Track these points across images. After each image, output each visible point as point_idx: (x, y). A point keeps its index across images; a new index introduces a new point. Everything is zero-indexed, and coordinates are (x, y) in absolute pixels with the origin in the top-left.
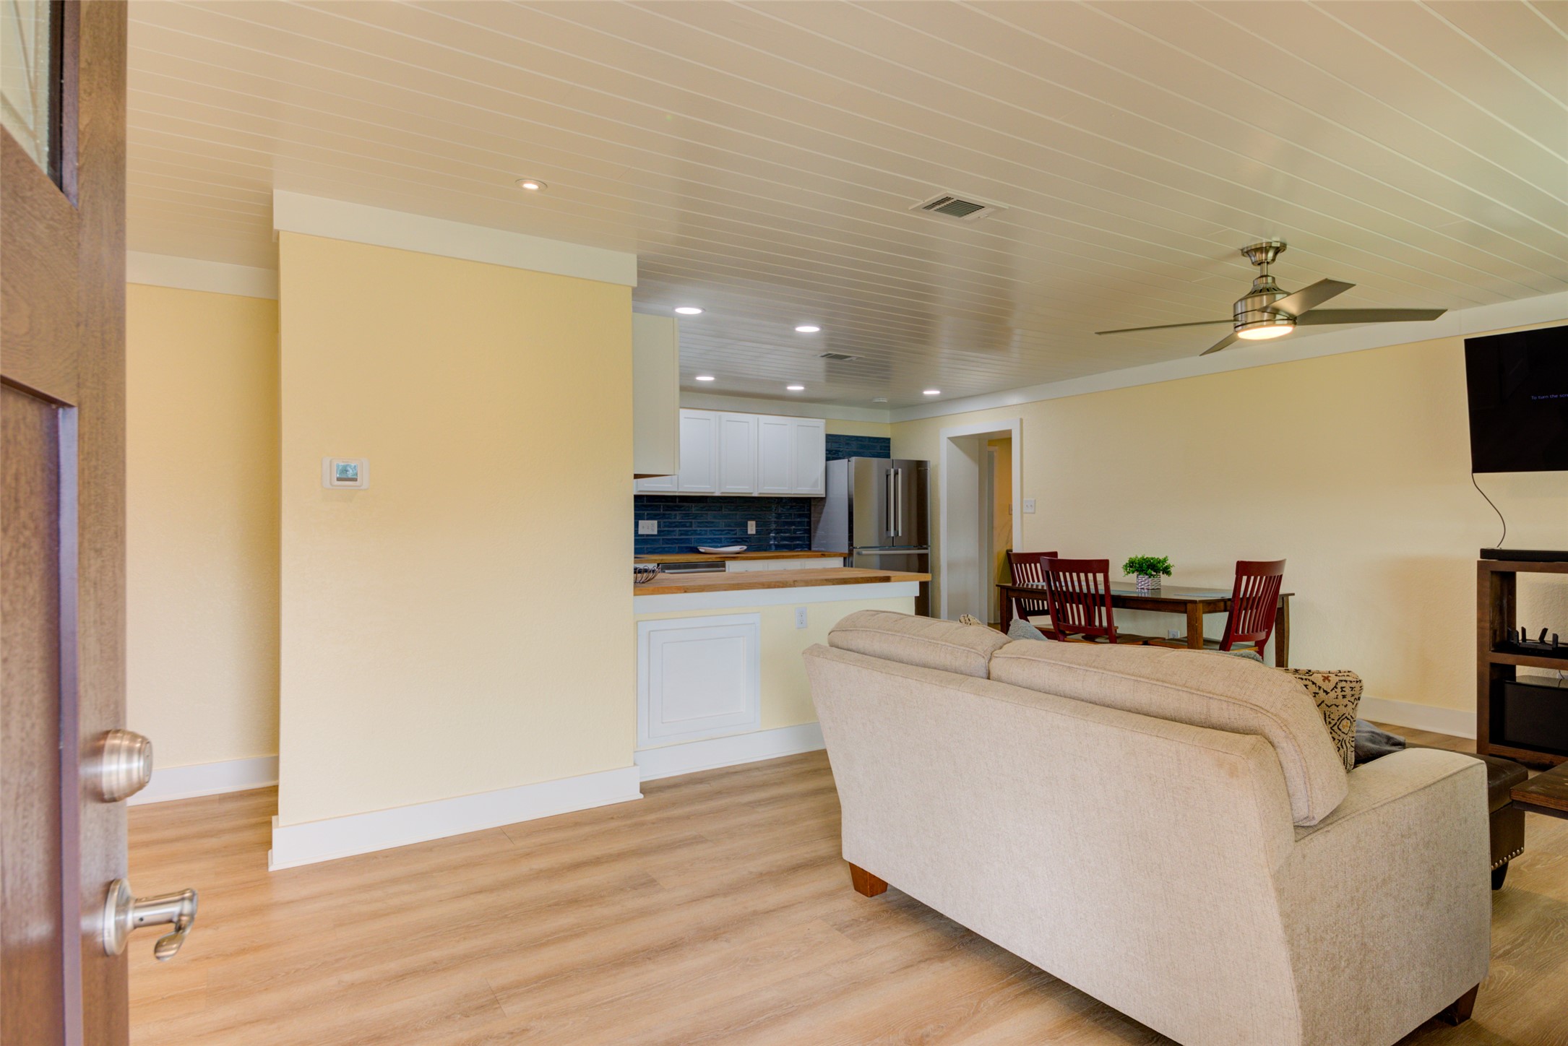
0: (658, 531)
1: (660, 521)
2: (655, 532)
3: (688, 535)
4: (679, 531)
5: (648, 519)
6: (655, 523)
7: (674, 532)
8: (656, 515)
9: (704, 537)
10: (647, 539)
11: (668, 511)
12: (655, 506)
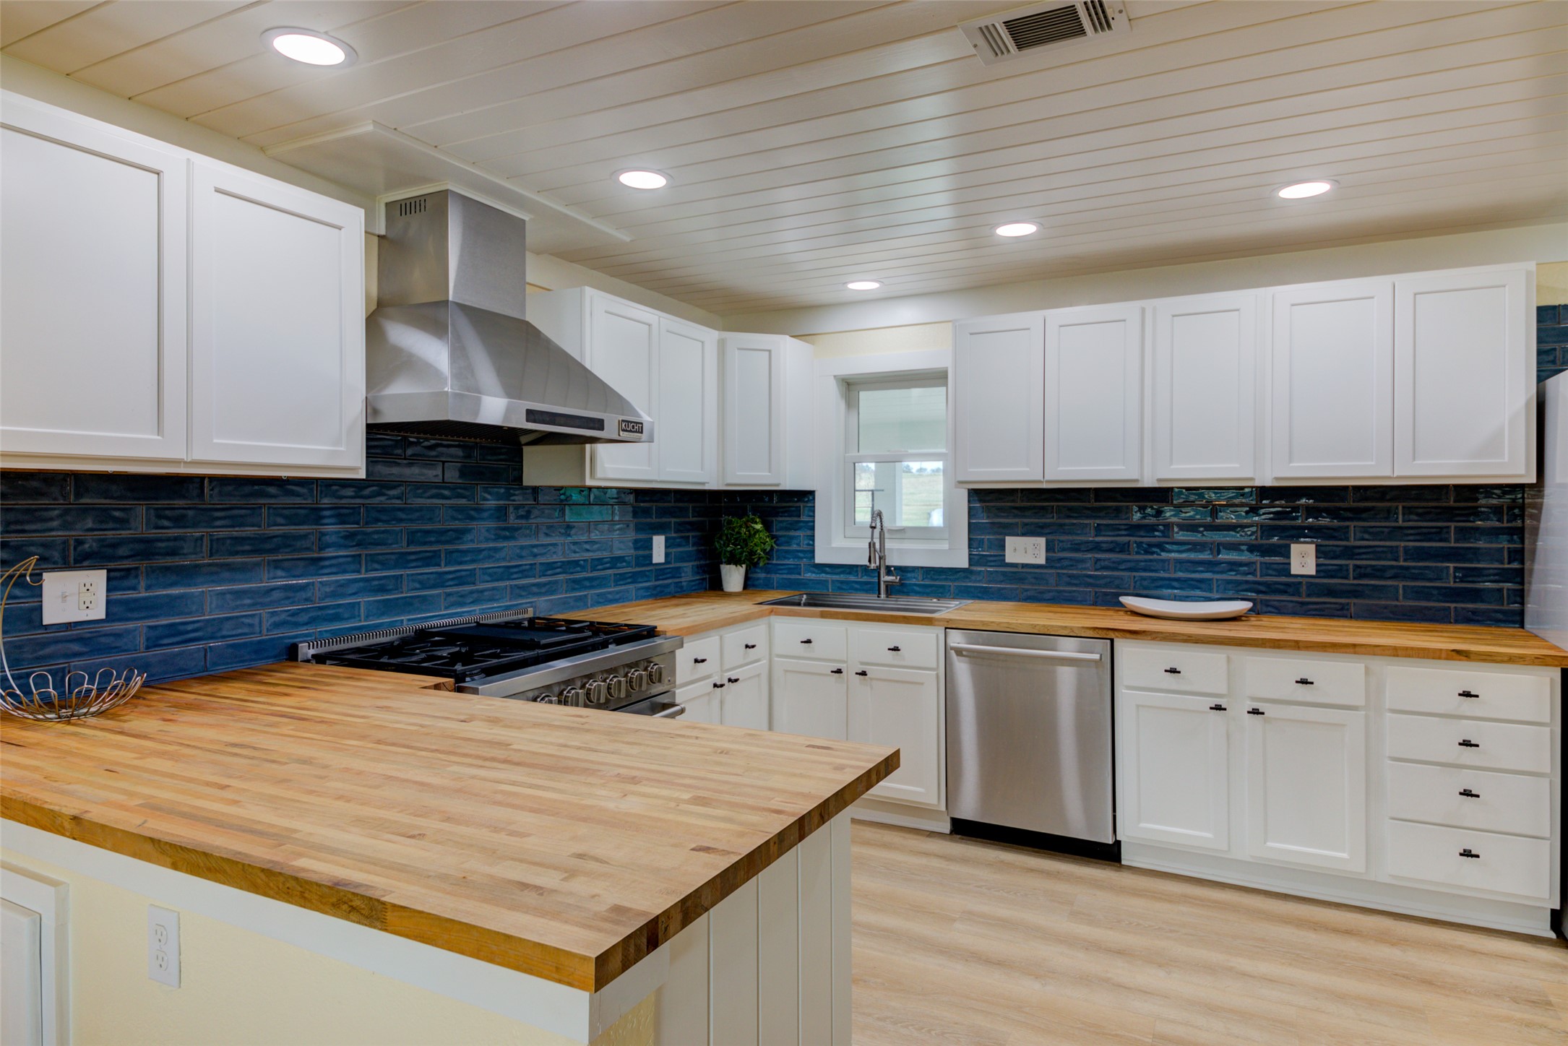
0: (1047, 560)
1: (1050, 537)
2: (1042, 561)
3: (1117, 569)
4: (1098, 560)
5: (1024, 535)
6: (1042, 541)
7: (1083, 561)
8: (1043, 526)
9: (1162, 574)
10: (1021, 573)
11: (1069, 517)
12: (1043, 508)
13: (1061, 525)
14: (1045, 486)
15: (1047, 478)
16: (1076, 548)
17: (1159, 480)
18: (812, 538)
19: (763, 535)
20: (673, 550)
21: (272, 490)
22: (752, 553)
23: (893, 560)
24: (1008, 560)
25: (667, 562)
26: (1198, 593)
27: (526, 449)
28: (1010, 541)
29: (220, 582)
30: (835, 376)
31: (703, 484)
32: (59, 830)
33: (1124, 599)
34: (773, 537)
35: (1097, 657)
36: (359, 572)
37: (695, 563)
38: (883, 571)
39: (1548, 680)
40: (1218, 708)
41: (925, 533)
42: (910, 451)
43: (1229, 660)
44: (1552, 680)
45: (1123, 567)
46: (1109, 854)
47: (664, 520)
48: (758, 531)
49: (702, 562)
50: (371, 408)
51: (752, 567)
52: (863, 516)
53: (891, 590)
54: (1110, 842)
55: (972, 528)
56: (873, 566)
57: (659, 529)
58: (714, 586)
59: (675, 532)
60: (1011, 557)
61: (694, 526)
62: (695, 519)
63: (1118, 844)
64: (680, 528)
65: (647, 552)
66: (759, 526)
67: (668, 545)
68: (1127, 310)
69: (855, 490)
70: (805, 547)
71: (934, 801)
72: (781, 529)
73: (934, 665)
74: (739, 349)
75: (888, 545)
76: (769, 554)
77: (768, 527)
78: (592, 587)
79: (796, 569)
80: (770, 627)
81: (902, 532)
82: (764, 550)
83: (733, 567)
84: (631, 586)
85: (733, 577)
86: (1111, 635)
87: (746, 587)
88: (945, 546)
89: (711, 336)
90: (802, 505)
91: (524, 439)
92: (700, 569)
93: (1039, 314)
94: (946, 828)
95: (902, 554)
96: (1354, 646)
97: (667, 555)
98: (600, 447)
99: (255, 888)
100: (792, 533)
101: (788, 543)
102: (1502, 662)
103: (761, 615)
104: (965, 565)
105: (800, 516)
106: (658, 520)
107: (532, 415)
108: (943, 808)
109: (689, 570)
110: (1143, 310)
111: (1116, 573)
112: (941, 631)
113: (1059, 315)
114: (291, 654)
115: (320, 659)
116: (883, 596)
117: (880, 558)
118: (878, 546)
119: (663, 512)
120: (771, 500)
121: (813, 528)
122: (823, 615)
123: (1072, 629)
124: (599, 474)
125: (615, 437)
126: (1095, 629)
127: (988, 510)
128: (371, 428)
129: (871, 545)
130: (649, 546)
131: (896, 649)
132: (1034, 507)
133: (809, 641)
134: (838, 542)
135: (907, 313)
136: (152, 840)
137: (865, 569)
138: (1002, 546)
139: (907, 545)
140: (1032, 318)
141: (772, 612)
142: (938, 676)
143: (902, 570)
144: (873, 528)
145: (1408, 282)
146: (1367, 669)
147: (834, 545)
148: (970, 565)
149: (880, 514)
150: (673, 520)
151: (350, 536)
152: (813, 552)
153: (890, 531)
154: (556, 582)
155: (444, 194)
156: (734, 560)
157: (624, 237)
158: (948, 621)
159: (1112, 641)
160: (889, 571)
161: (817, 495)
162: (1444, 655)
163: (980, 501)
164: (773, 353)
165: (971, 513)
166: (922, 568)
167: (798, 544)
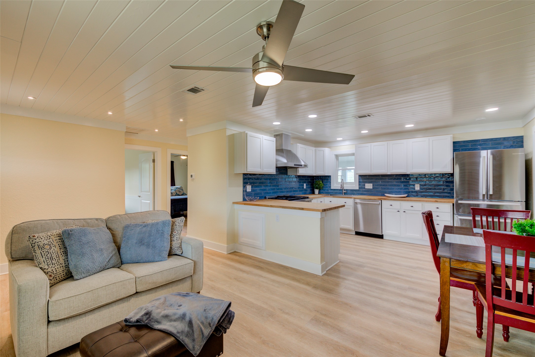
0: (373, 188)
1: (373, 184)
2: (372, 188)
3: (385, 189)
4: (381, 188)
5: (369, 183)
6: (372, 184)
7: (379, 188)
8: (372, 182)
9: (393, 190)
10: (369, 190)
11: (377, 180)
12: (372, 178)
13: (375, 181)
14: (371, 174)
15: (372, 173)
16: (378, 185)
17: (391, 173)
18: (330, 184)
19: (322, 184)
20: (307, 186)
21: (263, 176)
22: (320, 187)
23: (345, 188)
24: (366, 188)
25: (306, 188)
26: (399, 194)
27: (288, 169)
28: (366, 184)
29: (259, 188)
30: (335, 155)
31: (313, 174)
32: (269, 207)
33: (385, 194)
34: (323, 184)
35: (379, 203)
36: (271, 187)
37: (310, 189)
38: (343, 190)
39: (450, 205)
40: (399, 211)
41: (351, 183)
42: (348, 168)
43: (400, 203)
44: (451, 206)
45: (386, 189)
46: (381, 237)
47: (306, 181)
48: (321, 183)
49: (311, 189)
50: (276, 165)
51: (320, 190)
52: (340, 181)
53: (345, 194)
54: (381, 234)
55: (359, 182)
56: (342, 189)
57: (305, 182)
58: (313, 193)
59: (307, 183)
60: (366, 187)
61: (310, 182)
62: (310, 181)
63: (383, 235)
64: (308, 182)
65: (303, 186)
66: (321, 182)
67: (306, 185)
68: (385, 143)
69: (338, 175)
70: (329, 186)
71: (352, 229)
72: (325, 183)
73: (352, 205)
74: (318, 151)
75: (344, 185)
76: (323, 187)
77: (322, 182)
78: (296, 192)
79: (328, 190)
80: (324, 199)
81: (347, 183)
82: (322, 187)
83: (317, 189)
84: (301, 192)
85: (317, 191)
86: (381, 199)
87: (319, 193)
88: (354, 186)
89: (314, 149)
90: (328, 178)
91: (288, 168)
92: (311, 190)
93: (370, 144)
94: (354, 233)
95: (346, 187)
96: (420, 200)
97: (306, 187)
98: (299, 169)
99: (291, 209)
100: (327, 183)
101: (326, 185)
102: (443, 202)
103: (323, 197)
104: (358, 189)
105: (328, 180)
106: (305, 181)
107: (295, 165)
108: (354, 230)
109: (309, 190)
110: (388, 143)
111: (385, 190)
112: (353, 199)
113: (373, 144)
114: (265, 198)
115: (269, 198)
116: (343, 194)
117: (343, 188)
118: (342, 186)
119: (306, 180)
120: (323, 177)
121: (331, 182)
122: (333, 197)
123: (375, 199)
124: (299, 173)
125: (303, 167)
126: (379, 198)
127: (362, 179)
128: (276, 167)
129: (341, 185)
130: (303, 185)
131: (346, 203)
132: (370, 178)
133: (331, 202)
134: (335, 185)
135: (347, 143)
136: (280, 206)
137: (340, 190)
138: (364, 185)
139: (348, 185)
140: (369, 145)
141: (324, 197)
142: (353, 207)
143: (347, 190)
144: (342, 182)
145: (432, 138)
146: (422, 205)
147: (334, 185)
148: (359, 189)
149: (343, 180)
150: (307, 181)
151: (270, 182)
152: (331, 187)
153: (345, 183)
154: (291, 191)
155: (282, 134)
156: (317, 188)
157: (303, 136)
158: (354, 198)
159: (381, 200)
160: (344, 190)
161: (331, 176)
162: (434, 201)
163: (361, 177)
164: (324, 151)
165: (359, 179)
166: (350, 190)
167: (328, 185)
